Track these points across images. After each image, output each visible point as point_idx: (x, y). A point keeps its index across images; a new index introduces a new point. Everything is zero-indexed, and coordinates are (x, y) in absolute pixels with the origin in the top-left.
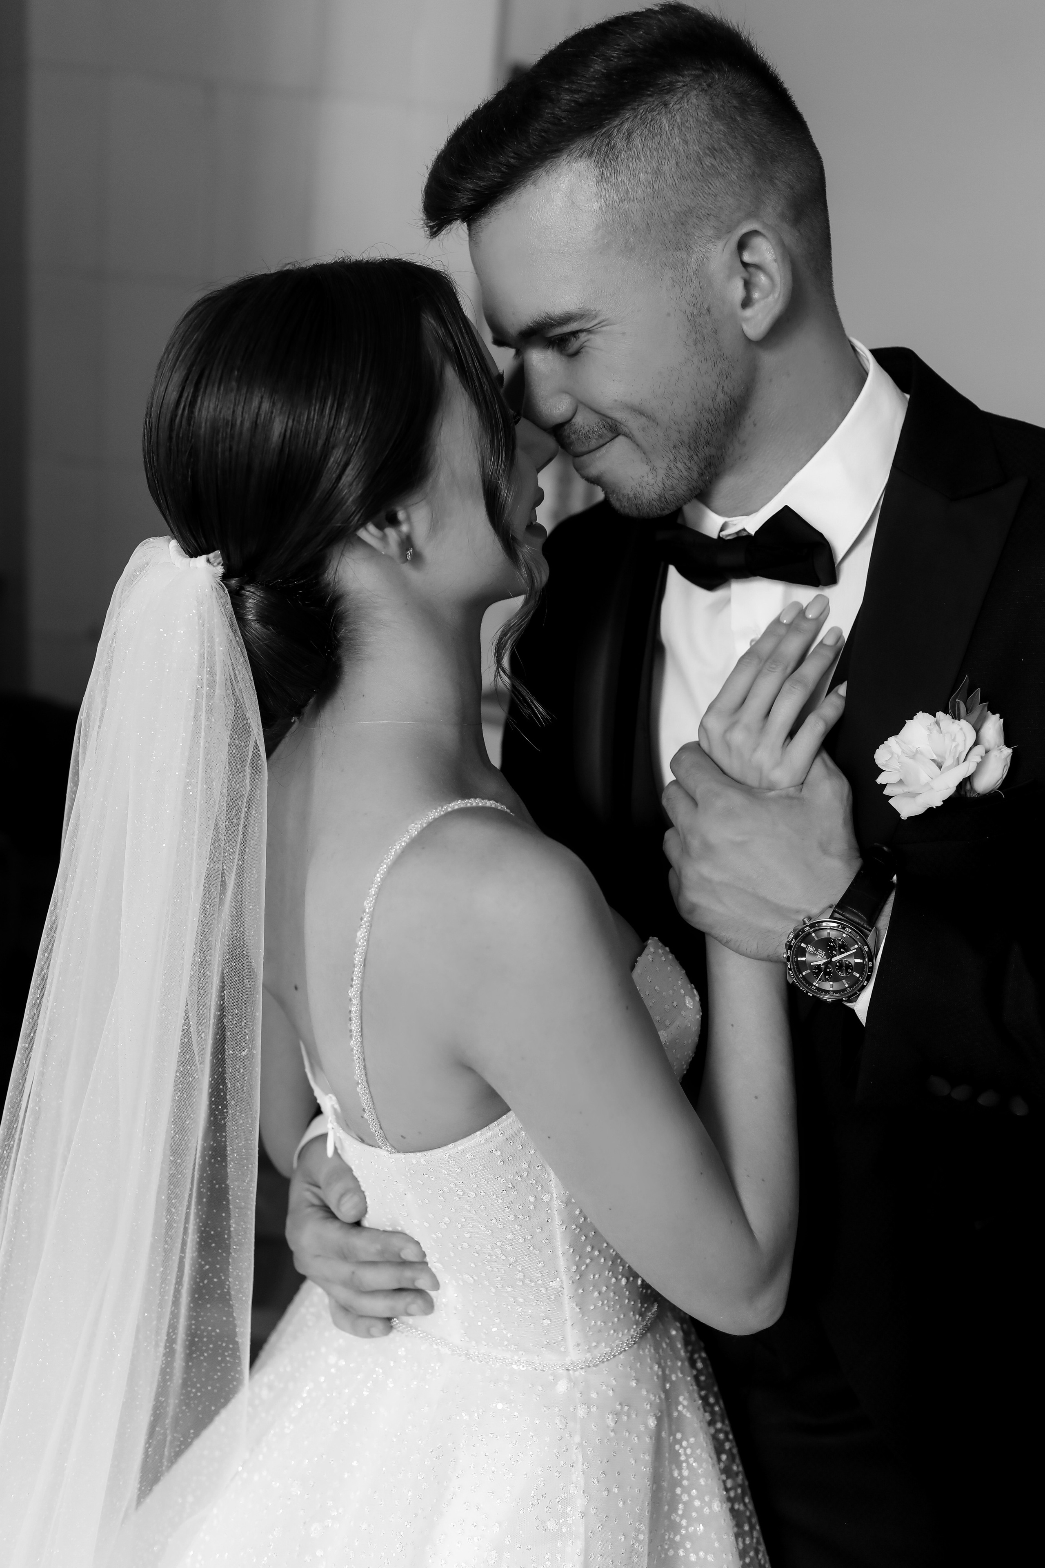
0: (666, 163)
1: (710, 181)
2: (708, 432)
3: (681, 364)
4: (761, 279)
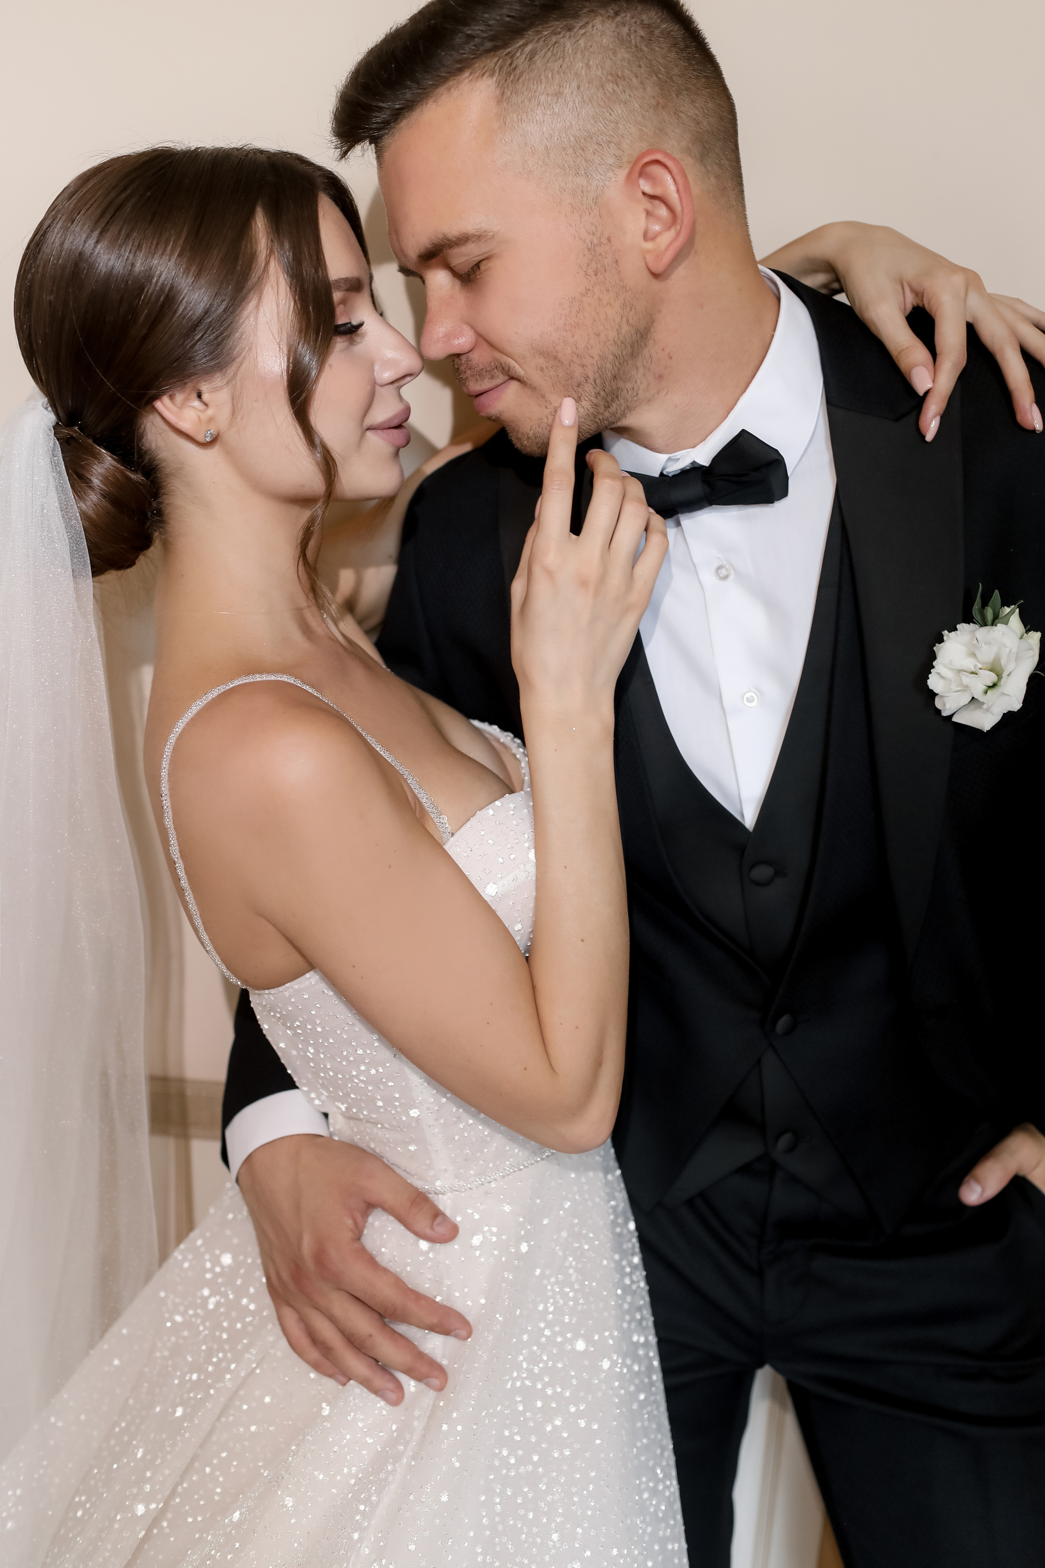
0: (568, 86)
1: (612, 107)
2: (614, 365)
3: (582, 295)
4: (663, 211)
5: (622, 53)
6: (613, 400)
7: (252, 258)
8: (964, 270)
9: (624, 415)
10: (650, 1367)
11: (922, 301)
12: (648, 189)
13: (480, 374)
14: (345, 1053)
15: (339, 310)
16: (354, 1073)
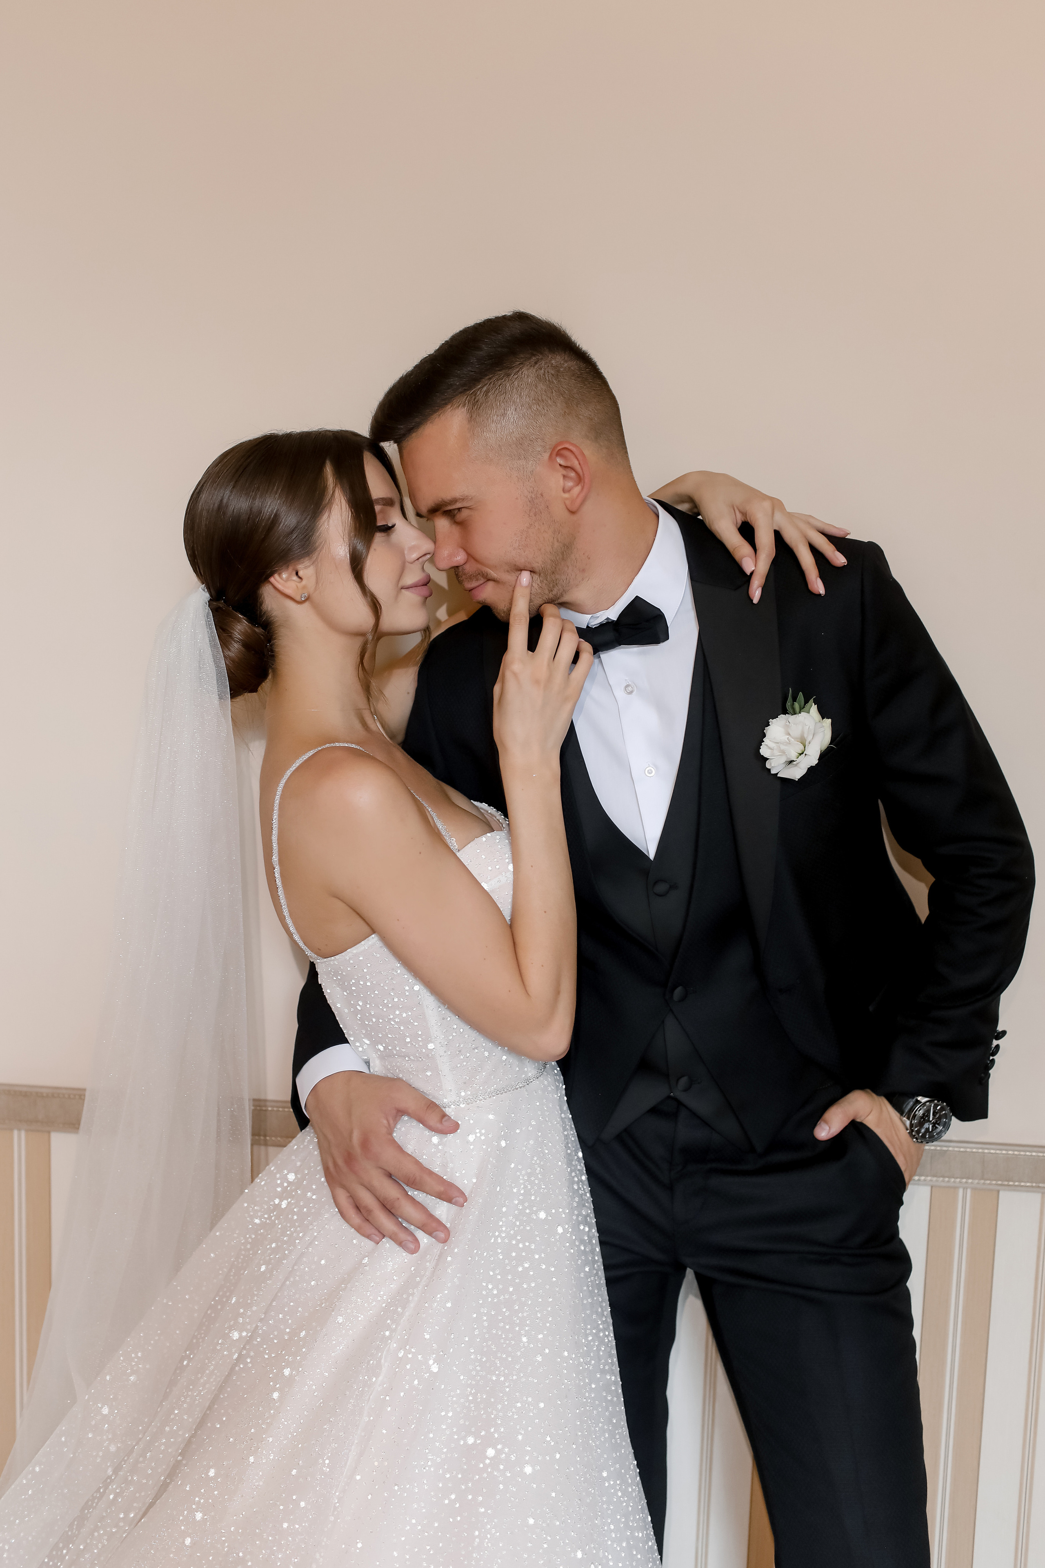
3: (528, 528)
4: (573, 474)
5: (541, 386)
6: (554, 586)
7: (324, 489)
8: (772, 499)
9: (562, 595)
10: (593, 1251)
11: (746, 517)
12: (562, 462)
13: (471, 578)
14: (386, 1002)
15: (379, 517)
16: (392, 1017)
